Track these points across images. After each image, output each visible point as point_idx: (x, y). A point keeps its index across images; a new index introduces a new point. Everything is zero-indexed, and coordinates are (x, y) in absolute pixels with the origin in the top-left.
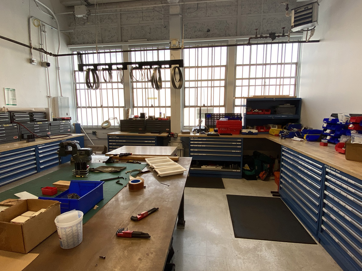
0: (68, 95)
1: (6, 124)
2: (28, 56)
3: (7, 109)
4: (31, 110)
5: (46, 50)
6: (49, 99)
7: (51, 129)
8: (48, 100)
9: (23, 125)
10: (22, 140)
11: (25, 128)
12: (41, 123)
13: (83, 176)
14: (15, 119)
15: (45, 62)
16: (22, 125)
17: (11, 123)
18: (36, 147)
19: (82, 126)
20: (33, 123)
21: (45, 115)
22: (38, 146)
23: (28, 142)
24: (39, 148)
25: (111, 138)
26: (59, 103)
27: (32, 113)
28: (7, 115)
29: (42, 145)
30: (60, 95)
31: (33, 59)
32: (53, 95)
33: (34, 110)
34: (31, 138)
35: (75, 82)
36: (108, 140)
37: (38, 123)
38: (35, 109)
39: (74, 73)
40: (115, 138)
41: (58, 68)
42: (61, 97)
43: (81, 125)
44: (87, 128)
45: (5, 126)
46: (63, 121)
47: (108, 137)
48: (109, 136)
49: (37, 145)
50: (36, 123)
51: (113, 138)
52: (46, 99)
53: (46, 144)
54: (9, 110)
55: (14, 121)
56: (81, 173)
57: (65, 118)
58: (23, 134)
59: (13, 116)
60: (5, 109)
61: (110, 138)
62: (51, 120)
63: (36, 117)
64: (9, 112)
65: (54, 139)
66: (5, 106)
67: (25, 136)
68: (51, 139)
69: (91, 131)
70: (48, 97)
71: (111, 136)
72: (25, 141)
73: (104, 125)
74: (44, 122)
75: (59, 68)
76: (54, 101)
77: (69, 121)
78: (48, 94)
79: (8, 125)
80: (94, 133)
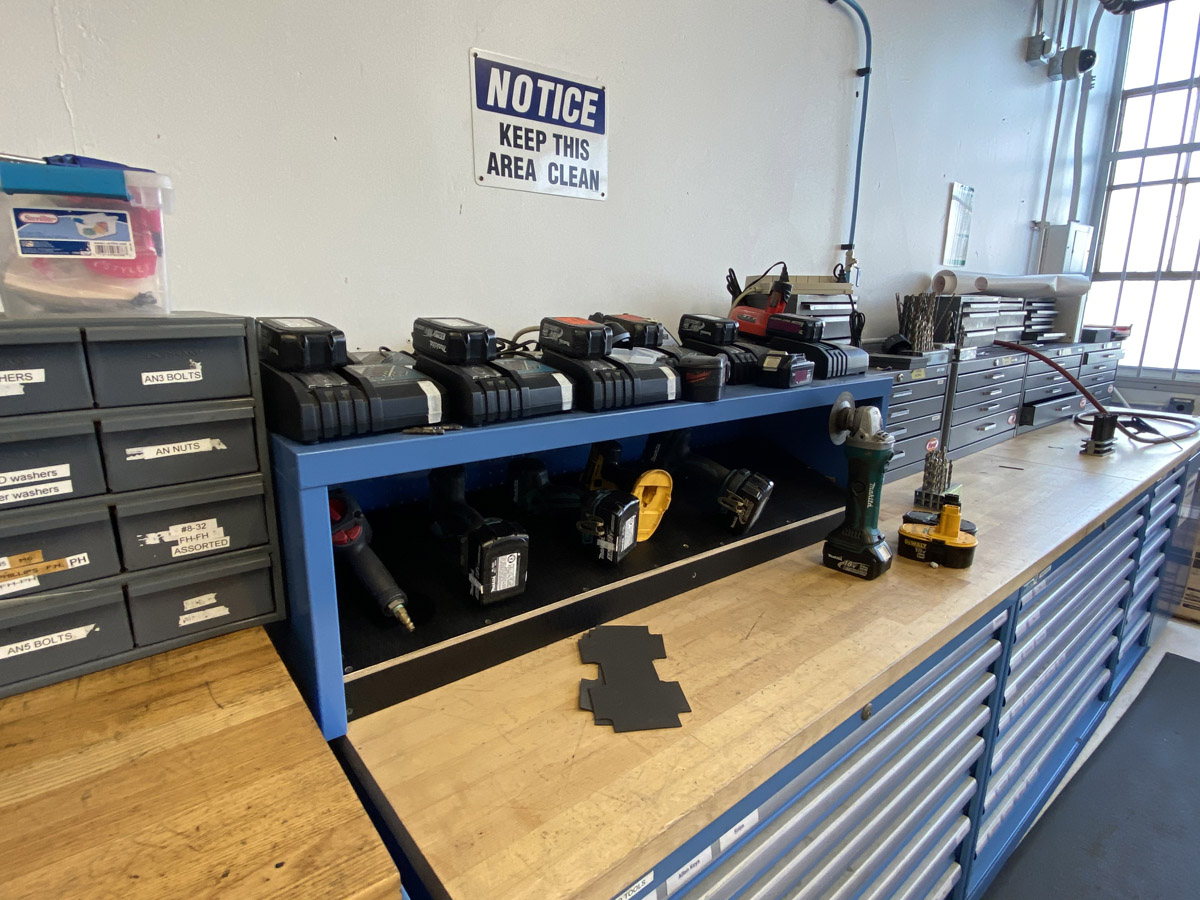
3: (982, 282)
4: (1048, 287)
6: (1037, 233)
10: (1019, 429)
12: (1069, 351)
15: (1071, 50)
21: (1056, 310)
27: (1031, 304)
31: (1046, 37)
34: (1107, 433)
35: (1115, 148)
37: (1066, 352)
39: (1122, 105)
42: (1078, 227)
45: (1004, 361)
46: (1109, 344)
52: (1027, 232)
57: (1116, 331)
62: (1077, 336)
63: (1036, 322)
68: (1167, 441)
70: (1036, 224)
76: (1044, 247)
79: (1010, 359)
80: (1180, 409)
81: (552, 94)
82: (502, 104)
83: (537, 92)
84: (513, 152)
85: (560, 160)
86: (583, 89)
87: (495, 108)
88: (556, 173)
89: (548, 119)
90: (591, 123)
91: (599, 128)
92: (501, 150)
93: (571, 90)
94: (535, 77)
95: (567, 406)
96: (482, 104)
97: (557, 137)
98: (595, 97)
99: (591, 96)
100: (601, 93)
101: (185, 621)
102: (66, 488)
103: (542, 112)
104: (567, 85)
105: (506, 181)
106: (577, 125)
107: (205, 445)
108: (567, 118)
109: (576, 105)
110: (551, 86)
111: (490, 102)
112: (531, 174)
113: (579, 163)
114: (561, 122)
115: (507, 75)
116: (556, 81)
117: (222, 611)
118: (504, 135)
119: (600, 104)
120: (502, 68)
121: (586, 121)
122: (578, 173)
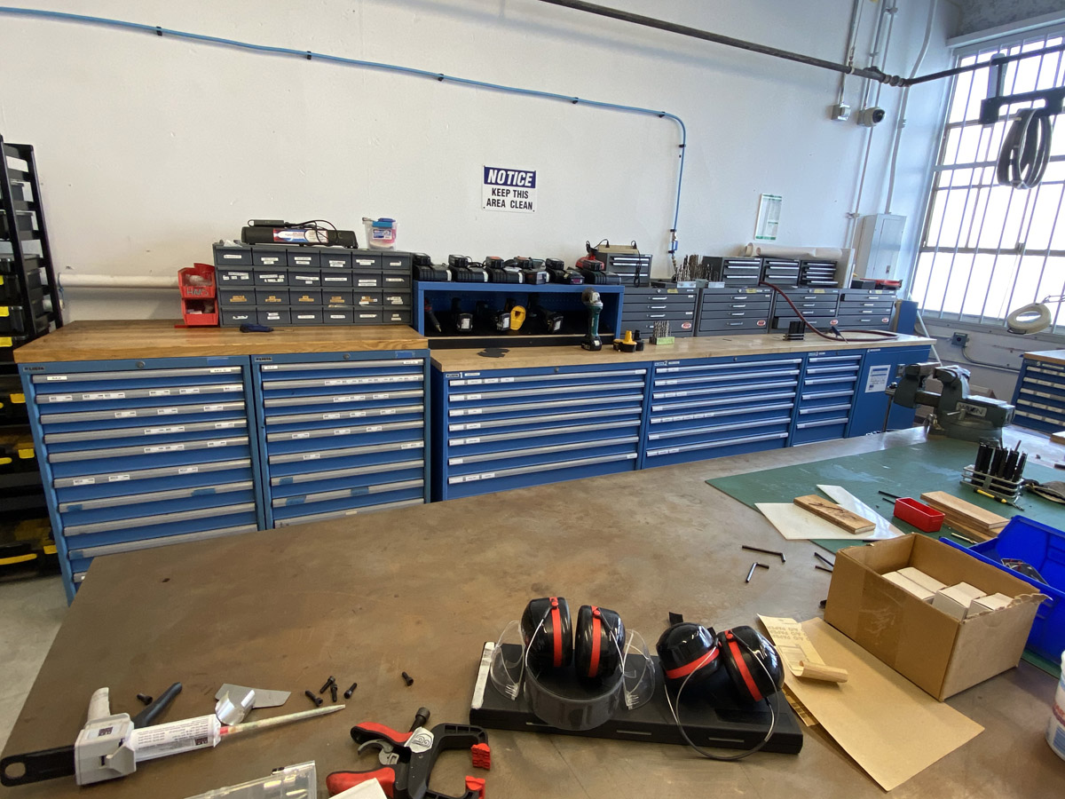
0: (905, 208)
1: (751, 286)
2: (830, 100)
3: (759, 249)
4: (808, 254)
5: (883, 68)
6: (852, 221)
7: (843, 311)
8: (849, 223)
9: (784, 292)
10: (772, 330)
11: (788, 300)
12: (822, 291)
13: (1004, 501)
14: (768, 276)
15: (871, 109)
16: (781, 293)
17: (759, 286)
18: (804, 355)
19: (921, 310)
20: (804, 290)
21: (834, 268)
22: (810, 354)
23: (789, 339)
24: (811, 360)
25: (1038, 370)
26: (876, 234)
27: (806, 263)
28: (756, 265)
29: (818, 353)
30: (882, 210)
31: (842, 106)
32: (863, 211)
33: (814, 254)
34: (797, 330)
35: (939, 163)
36: (1020, 375)
37: (817, 291)
38: (817, 250)
39: (945, 134)
40: (1055, 373)
41: (902, 121)
42: (887, 216)
43: (920, 307)
44: (938, 320)
45: (748, 291)
46: (878, 292)
47: (1025, 366)
48: (1029, 362)
49: (808, 353)
50: (810, 291)
51: (1045, 371)
52: (846, 220)
53: (829, 353)
54: (764, 251)
55: (766, 280)
56: (992, 484)
57: (885, 283)
58: (778, 317)
59: (765, 267)
60: (752, 249)
61: (1030, 368)
62: (847, 284)
63: (813, 274)
64: (760, 256)
65: (850, 343)
66: (753, 242)
67: (784, 323)
68: (843, 340)
69: (949, 333)
70: (852, 215)
71: (1039, 364)
72: (782, 336)
73: (1019, 319)
74: (829, 290)
75: (904, 121)
76: (863, 229)
77: (892, 292)
78: (851, 210)
79: (754, 291)
80: (960, 341)
81: (513, 176)
82: (494, 182)
83: (507, 176)
84: (496, 198)
85: (516, 199)
86: (526, 172)
87: (491, 183)
88: (513, 204)
89: (511, 185)
90: (530, 185)
91: (533, 186)
92: (492, 197)
93: (521, 174)
94: (506, 171)
95: (486, 280)
96: (486, 182)
97: (515, 191)
98: (532, 175)
99: (529, 175)
100: (534, 173)
101: (393, 319)
102: (375, 285)
103: (509, 183)
104: (519, 172)
105: (494, 208)
106: (523, 186)
107: (400, 280)
108: (519, 184)
109: (523, 179)
110: (513, 173)
111: (489, 181)
112: (504, 205)
113: (524, 200)
114: (517, 185)
115: (496, 171)
116: (515, 171)
117: (400, 319)
118: (494, 192)
119: (534, 178)
120: (494, 169)
121: (527, 184)
122: (523, 204)
